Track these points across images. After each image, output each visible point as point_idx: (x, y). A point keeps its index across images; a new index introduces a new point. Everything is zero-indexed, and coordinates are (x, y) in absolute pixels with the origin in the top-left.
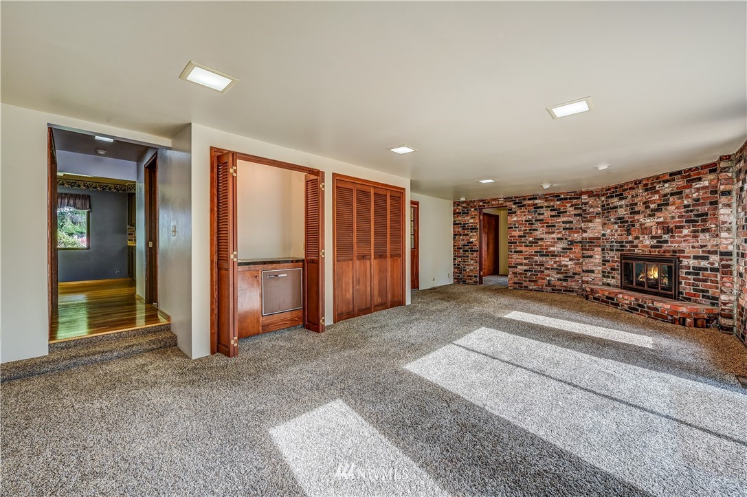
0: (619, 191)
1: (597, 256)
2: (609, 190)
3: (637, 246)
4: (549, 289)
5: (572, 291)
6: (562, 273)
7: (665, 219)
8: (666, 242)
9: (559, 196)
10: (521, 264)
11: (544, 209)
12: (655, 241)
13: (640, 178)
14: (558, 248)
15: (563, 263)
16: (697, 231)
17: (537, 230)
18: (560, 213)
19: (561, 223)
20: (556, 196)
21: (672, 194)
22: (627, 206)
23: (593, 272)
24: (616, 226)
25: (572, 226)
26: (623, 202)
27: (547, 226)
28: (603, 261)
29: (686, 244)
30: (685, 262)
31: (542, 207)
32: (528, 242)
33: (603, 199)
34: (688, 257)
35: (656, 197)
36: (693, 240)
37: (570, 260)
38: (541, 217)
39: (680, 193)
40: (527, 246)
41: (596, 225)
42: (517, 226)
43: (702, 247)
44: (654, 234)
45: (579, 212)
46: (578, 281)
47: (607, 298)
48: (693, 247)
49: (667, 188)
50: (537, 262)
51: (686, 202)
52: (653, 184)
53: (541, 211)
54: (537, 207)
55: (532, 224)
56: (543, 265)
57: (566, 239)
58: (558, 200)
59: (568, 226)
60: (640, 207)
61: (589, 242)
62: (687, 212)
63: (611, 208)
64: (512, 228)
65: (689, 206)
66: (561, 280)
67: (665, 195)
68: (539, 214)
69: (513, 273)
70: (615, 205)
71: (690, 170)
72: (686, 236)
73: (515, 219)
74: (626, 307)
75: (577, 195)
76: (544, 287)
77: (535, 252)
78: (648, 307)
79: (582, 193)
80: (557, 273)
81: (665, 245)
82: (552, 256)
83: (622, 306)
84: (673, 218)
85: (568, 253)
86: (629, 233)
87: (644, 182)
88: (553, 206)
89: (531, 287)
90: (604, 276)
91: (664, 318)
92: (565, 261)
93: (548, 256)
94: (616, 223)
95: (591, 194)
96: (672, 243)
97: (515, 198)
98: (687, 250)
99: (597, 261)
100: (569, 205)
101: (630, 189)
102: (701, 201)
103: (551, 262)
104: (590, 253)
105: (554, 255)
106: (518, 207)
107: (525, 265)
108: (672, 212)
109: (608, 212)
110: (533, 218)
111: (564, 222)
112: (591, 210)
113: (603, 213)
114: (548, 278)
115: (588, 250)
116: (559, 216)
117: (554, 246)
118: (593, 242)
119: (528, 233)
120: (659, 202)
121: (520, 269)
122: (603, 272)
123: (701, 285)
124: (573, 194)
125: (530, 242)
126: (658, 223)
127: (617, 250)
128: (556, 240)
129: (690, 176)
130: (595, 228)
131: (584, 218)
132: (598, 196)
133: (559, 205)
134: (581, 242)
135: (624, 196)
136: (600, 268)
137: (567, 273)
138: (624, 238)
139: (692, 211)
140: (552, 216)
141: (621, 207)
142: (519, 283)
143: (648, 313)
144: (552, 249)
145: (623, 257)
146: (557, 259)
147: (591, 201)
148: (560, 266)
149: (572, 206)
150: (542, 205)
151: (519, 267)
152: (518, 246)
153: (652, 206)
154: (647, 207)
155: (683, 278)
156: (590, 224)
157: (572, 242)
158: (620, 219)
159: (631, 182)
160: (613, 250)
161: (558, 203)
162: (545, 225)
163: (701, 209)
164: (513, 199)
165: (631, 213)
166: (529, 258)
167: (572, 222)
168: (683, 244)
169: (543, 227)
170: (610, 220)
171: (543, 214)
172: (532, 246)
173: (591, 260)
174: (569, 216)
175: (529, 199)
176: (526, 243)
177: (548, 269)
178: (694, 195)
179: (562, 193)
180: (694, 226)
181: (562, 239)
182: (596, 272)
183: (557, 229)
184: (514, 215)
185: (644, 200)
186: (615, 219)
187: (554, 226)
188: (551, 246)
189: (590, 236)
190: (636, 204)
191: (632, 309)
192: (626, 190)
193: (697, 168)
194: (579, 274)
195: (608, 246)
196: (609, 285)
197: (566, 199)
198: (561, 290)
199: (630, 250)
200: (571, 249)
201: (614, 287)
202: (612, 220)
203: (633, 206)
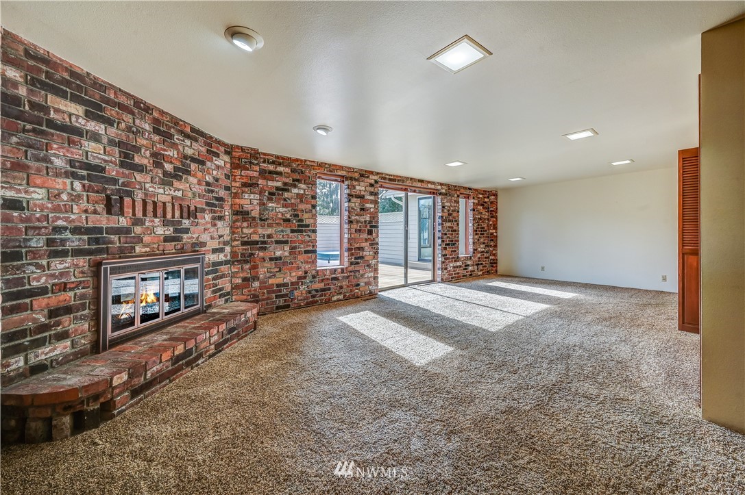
3: (139, 240)
7: (184, 194)
8: (187, 231)
12: (171, 229)
16: (215, 218)
21: (193, 160)
22: (111, 142)
24: (76, 185)
26: (100, 129)
29: (208, 236)
30: (207, 259)
34: (209, 251)
35: (174, 153)
36: (213, 229)
39: (202, 163)
43: (220, 237)
44: (169, 216)
48: (212, 238)
49: (188, 147)
51: (207, 178)
52: (170, 127)
60: (142, 159)
62: (208, 191)
63: (52, 125)
65: (209, 184)
67: (185, 157)
70: (72, 122)
71: (211, 137)
72: (206, 223)
81: (185, 236)
84: (193, 195)
87: (154, 114)
94: (73, 175)
96: (194, 233)
98: (207, 242)
101: (122, 107)
102: (220, 182)
109: (34, 131)
120: (177, 164)
123: (219, 284)
126: (175, 199)
129: (211, 145)
135: (105, 114)
138: (101, 220)
139: (212, 193)
141: (95, 137)
153: (169, 167)
154: (158, 165)
158: (88, 167)
160: (63, 254)
163: (219, 192)
165: (123, 164)
168: (203, 235)
170: (45, 159)
178: (216, 173)
180: (213, 212)
185: (153, 149)
186: (71, 162)
190: (136, 149)
193: (216, 141)
195: (38, 243)
201: (67, 360)
202: (58, 162)
203: (127, 152)
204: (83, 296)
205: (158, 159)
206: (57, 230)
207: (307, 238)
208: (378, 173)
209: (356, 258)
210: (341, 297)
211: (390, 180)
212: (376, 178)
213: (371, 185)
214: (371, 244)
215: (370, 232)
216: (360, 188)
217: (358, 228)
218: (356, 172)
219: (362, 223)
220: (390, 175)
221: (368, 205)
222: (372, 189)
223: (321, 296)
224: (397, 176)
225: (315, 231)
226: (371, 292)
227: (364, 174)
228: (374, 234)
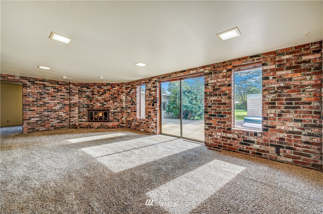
0: (87, 86)
1: (76, 111)
2: (82, 84)
3: (94, 106)
4: (52, 128)
5: (65, 127)
6: (59, 119)
7: (105, 97)
8: (105, 105)
9: (58, 83)
10: (34, 117)
11: (50, 87)
12: (101, 104)
13: (96, 83)
14: (58, 107)
15: (60, 114)
16: (114, 102)
17: (45, 98)
18: (58, 91)
19: (59, 96)
20: (57, 82)
21: (107, 90)
22: (90, 91)
23: (74, 117)
24: (86, 99)
25: (64, 97)
26: (89, 90)
27: (51, 97)
28: (79, 112)
29: (111, 106)
30: (111, 111)
31: (49, 87)
32: (39, 104)
33: (79, 87)
34: (112, 109)
35: (102, 90)
36: (113, 104)
37: (64, 113)
38: (48, 91)
39: (110, 90)
40: (38, 107)
41: (76, 97)
42: (31, 95)
43: (115, 106)
44: (101, 102)
45: (68, 91)
46: (67, 122)
47: (87, 126)
48: (113, 106)
49: (106, 88)
50: (45, 115)
51: (111, 93)
52: (101, 86)
53: (48, 88)
54: (45, 86)
55: (42, 95)
56: (49, 117)
57: (62, 103)
58: (58, 84)
59: (62, 97)
60: (96, 93)
61: (73, 105)
62: (112, 96)
63: (83, 92)
64: (27, 96)
65: (112, 94)
66: (59, 123)
67: (105, 90)
68: (46, 90)
69: (28, 123)
70: (85, 90)
71: (112, 84)
72: (111, 103)
73: (29, 91)
74: (96, 127)
75: (67, 83)
76: (50, 128)
77: (44, 110)
78: (105, 126)
79: (70, 83)
80: (57, 120)
82: (54, 111)
83: (94, 127)
84: (107, 97)
85: (63, 110)
86: (91, 101)
87: (98, 84)
88: (55, 87)
89: (41, 130)
90: (79, 118)
91: (110, 128)
92: (61, 113)
93: (52, 111)
94: (85, 97)
95: (74, 84)
96: (107, 105)
97: (29, 78)
98: (111, 107)
99: (76, 112)
100: (63, 87)
101: (92, 86)
102: (115, 93)
103: (54, 115)
104: (73, 109)
105: (55, 111)
106: (32, 84)
107: (37, 117)
108: (107, 95)
109: (81, 93)
110: (42, 91)
111: (60, 95)
112: (74, 91)
113: (79, 93)
114: (52, 123)
115: (73, 108)
116: (58, 92)
117: (55, 107)
118: (75, 105)
119: (39, 100)
120: (103, 92)
121: (33, 120)
122: (79, 117)
123: (115, 117)
124: (65, 83)
125: (40, 105)
126: (102, 99)
127: (86, 108)
128: (56, 104)
129: (113, 85)
130: (75, 99)
131: (71, 94)
132: (77, 86)
133: (58, 87)
134: (68, 105)
135: (89, 88)
136: (77, 115)
137: (62, 119)
138: (89, 103)
139: (113, 96)
140: (54, 92)
141: (88, 91)
142: (32, 129)
143: (105, 128)
144: (54, 108)
145: (88, 110)
146: (57, 113)
147: (74, 87)
148: (59, 116)
149: (65, 88)
150: (48, 85)
151: (32, 119)
152: (31, 107)
153: (100, 93)
155: (110, 115)
156: (74, 97)
157: (65, 105)
158: (87, 96)
159: (92, 83)
160: (84, 108)
161: (58, 86)
162: (50, 96)
163: (115, 96)
164: (28, 78)
165: (92, 94)
166: (40, 114)
167: (64, 96)
168: (110, 105)
169: (49, 97)
170: (82, 96)
171: (49, 90)
172: (42, 107)
173: (74, 112)
174: (64, 93)
175: (40, 81)
176: (38, 105)
177: (52, 118)
178: (114, 91)
179: (60, 81)
180: (113, 100)
181: (59, 103)
182: (76, 117)
183: (57, 98)
184: (28, 88)
185: (98, 91)
187: (56, 97)
188: (54, 107)
189: (74, 102)
190: (94, 91)
191: (98, 128)
192: (90, 86)
193: (114, 84)
194: (68, 119)
195: (82, 106)
196: (82, 121)
197: (62, 84)
198: (59, 128)
199: (92, 108)
200: (64, 108)
201: (84, 122)
202: (84, 96)
203: (93, 92)
204: (86, 114)
205: (98, 92)
206: (83, 105)
207: (134, 107)
208: (156, 77)
209: (148, 116)
210: (143, 130)
211: (162, 78)
212: (155, 79)
213: (154, 83)
214: (154, 110)
215: (153, 105)
216: (149, 85)
217: (149, 103)
218: (148, 79)
219: (150, 101)
220: (162, 76)
221: (152, 93)
222: (153, 85)
223: (138, 127)
224: (166, 74)
225: (136, 104)
226: (153, 132)
227: (150, 79)
228: (155, 106)
